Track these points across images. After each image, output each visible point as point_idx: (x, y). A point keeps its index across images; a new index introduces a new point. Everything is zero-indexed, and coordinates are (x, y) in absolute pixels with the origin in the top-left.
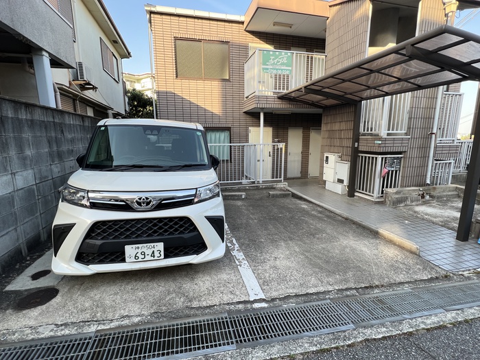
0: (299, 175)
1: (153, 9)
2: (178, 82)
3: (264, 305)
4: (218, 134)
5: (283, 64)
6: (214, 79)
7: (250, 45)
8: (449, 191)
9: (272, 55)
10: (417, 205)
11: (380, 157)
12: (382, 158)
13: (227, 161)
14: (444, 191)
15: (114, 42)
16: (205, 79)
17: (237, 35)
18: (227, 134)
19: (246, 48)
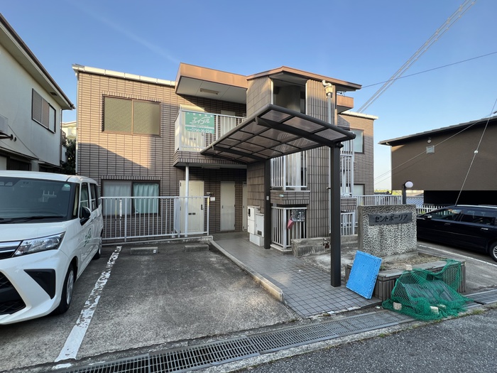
0: (233, 228)
1: (81, 69)
2: (104, 135)
3: (68, 365)
4: (146, 187)
5: (205, 124)
6: (144, 135)
7: (181, 106)
8: (352, 240)
9: (195, 116)
10: (321, 254)
11: (285, 209)
12: (287, 211)
13: (155, 214)
14: (347, 241)
15: (53, 94)
16: (135, 134)
17: (169, 97)
18: (156, 187)
19: (177, 108)
